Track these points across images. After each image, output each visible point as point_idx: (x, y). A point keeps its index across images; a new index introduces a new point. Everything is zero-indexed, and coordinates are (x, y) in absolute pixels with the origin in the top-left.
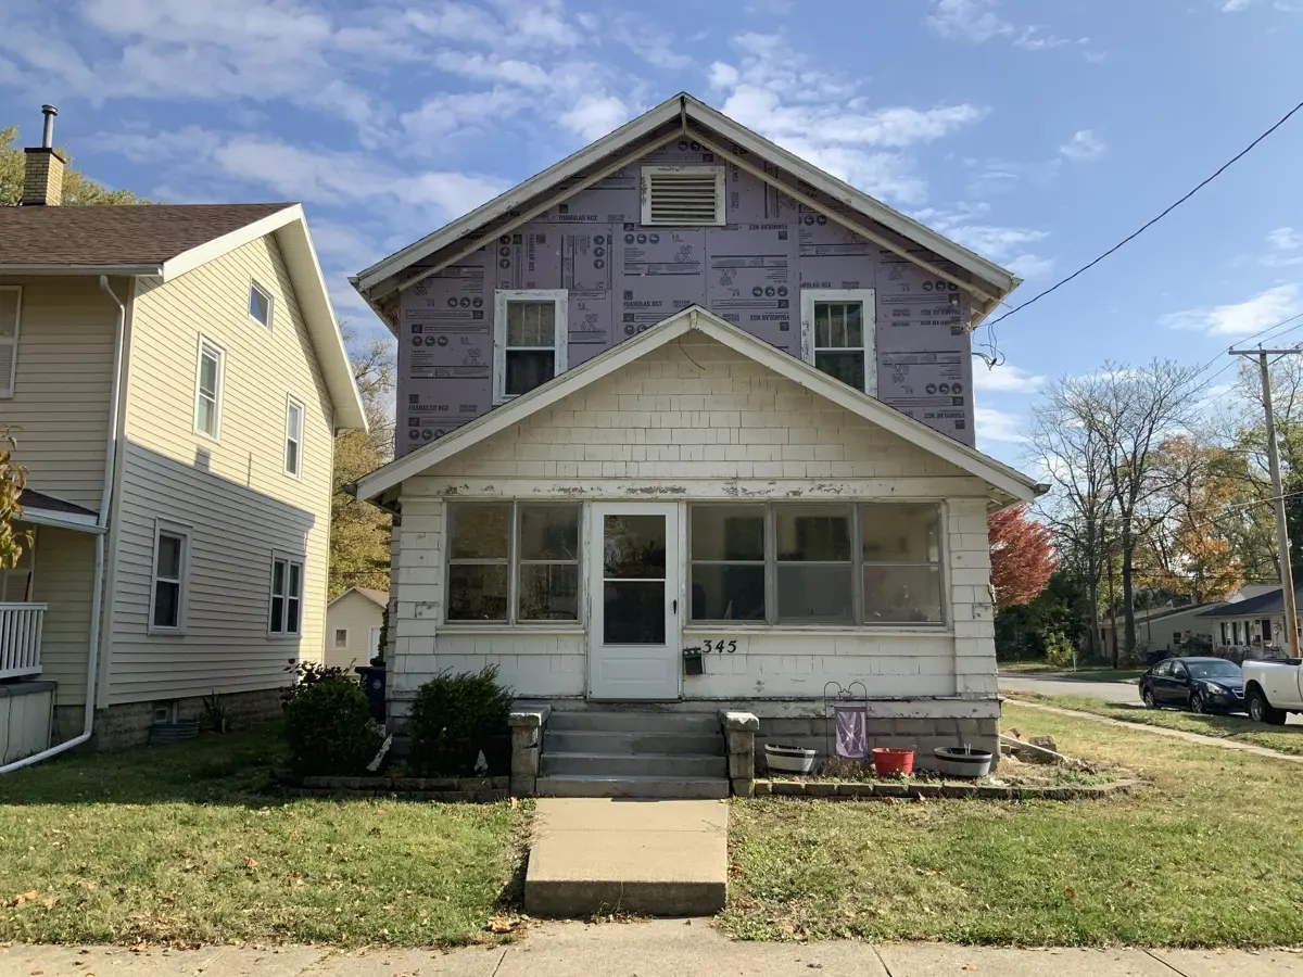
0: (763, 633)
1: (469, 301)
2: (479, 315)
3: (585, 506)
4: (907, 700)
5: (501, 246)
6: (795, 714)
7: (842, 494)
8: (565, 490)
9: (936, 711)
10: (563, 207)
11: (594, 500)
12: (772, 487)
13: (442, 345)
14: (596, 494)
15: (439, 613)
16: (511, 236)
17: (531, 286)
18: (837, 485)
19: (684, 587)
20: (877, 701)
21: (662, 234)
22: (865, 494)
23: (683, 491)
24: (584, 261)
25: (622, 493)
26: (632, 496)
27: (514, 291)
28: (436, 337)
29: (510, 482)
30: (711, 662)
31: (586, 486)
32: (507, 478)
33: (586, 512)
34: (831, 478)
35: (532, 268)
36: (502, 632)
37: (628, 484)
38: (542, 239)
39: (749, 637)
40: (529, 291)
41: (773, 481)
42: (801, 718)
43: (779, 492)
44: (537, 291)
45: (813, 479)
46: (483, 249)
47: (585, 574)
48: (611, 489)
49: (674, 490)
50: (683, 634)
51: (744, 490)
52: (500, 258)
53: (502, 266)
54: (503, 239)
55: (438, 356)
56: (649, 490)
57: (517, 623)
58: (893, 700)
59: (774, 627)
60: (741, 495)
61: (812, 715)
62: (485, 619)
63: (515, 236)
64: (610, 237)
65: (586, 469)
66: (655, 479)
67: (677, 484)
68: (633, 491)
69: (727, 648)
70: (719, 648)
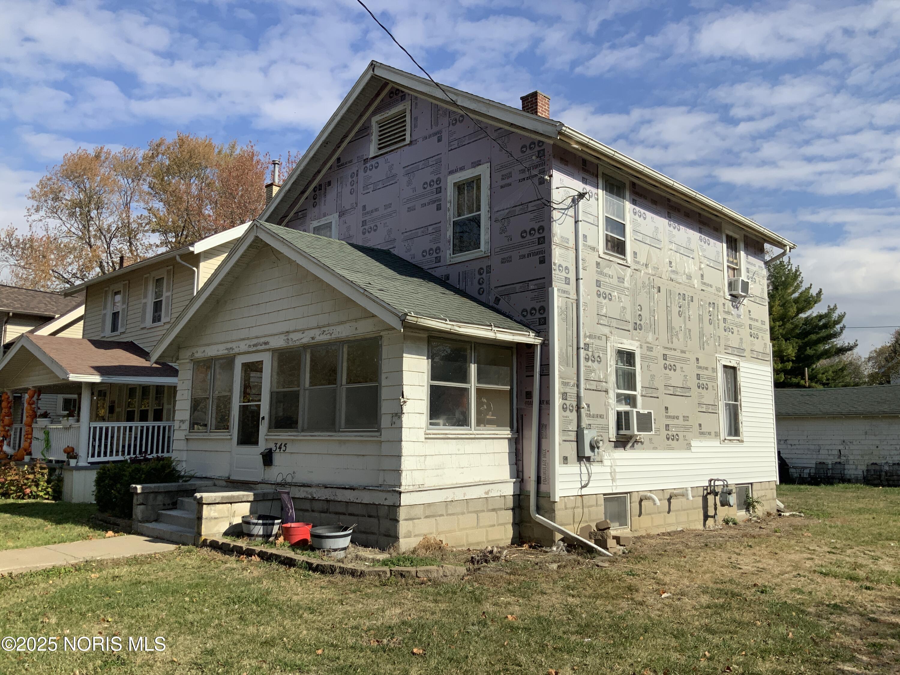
0: (296, 438)
3: (235, 357)
4: (352, 489)
6: (302, 496)
7: (333, 336)
8: (227, 349)
9: (366, 498)
10: (339, 159)
11: (239, 354)
12: (304, 335)
14: (239, 350)
15: (187, 426)
18: (330, 330)
19: (268, 407)
20: (339, 488)
21: (380, 160)
23: (270, 343)
25: (246, 349)
26: (251, 350)
29: (211, 347)
30: (277, 458)
31: (234, 345)
32: (209, 345)
33: (236, 361)
34: (329, 325)
36: (205, 437)
37: (248, 342)
39: (293, 440)
41: (303, 331)
42: (305, 499)
43: (305, 339)
45: (321, 327)
47: (234, 400)
48: (243, 347)
49: (266, 343)
50: (266, 438)
51: (292, 339)
56: (256, 345)
58: (345, 488)
59: (303, 434)
60: (291, 344)
61: (310, 497)
65: (231, 336)
66: (257, 337)
67: (266, 339)
68: (250, 346)
69: (283, 448)
70: (280, 448)
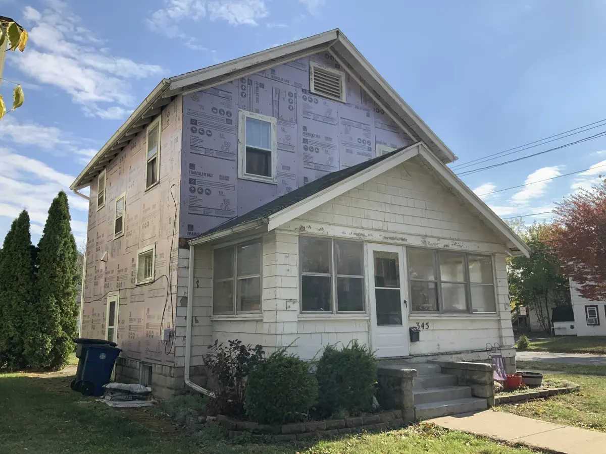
0: (439, 318)
1: (224, 112)
2: (229, 122)
3: (365, 244)
5: (241, 83)
7: (463, 248)
8: (358, 234)
10: (273, 71)
11: (368, 241)
12: (439, 242)
13: (209, 135)
14: (369, 238)
15: (297, 307)
16: (247, 79)
17: (257, 111)
18: (461, 243)
19: (407, 293)
21: (320, 99)
22: (470, 249)
23: (406, 240)
24: (284, 105)
25: (380, 239)
26: (385, 241)
27: (249, 112)
28: (205, 129)
29: (332, 227)
31: (366, 233)
32: (330, 224)
33: (365, 248)
34: (458, 240)
35: (257, 101)
36: (330, 319)
37: (384, 234)
38: (262, 86)
39: (433, 320)
40: (257, 114)
41: (439, 238)
43: (441, 245)
44: (261, 115)
45: (453, 240)
46: (231, 82)
47: (366, 284)
48: (377, 236)
49: (403, 240)
50: (409, 319)
51: (429, 242)
52: (241, 91)
53: (242, 95)
54: (242, 79)
55: (207, 142)
56: (393, 238)
57: (337, 313)
59: (443, 315)
60: (428, 245)
62: (321, 310)
63: (248, 80)
64: (296, 94)
65: (365, 224)
66: (396, 232)
67: (404, 237)
68: (385, 238)
69: (426, 327)
70: (423, 326)
